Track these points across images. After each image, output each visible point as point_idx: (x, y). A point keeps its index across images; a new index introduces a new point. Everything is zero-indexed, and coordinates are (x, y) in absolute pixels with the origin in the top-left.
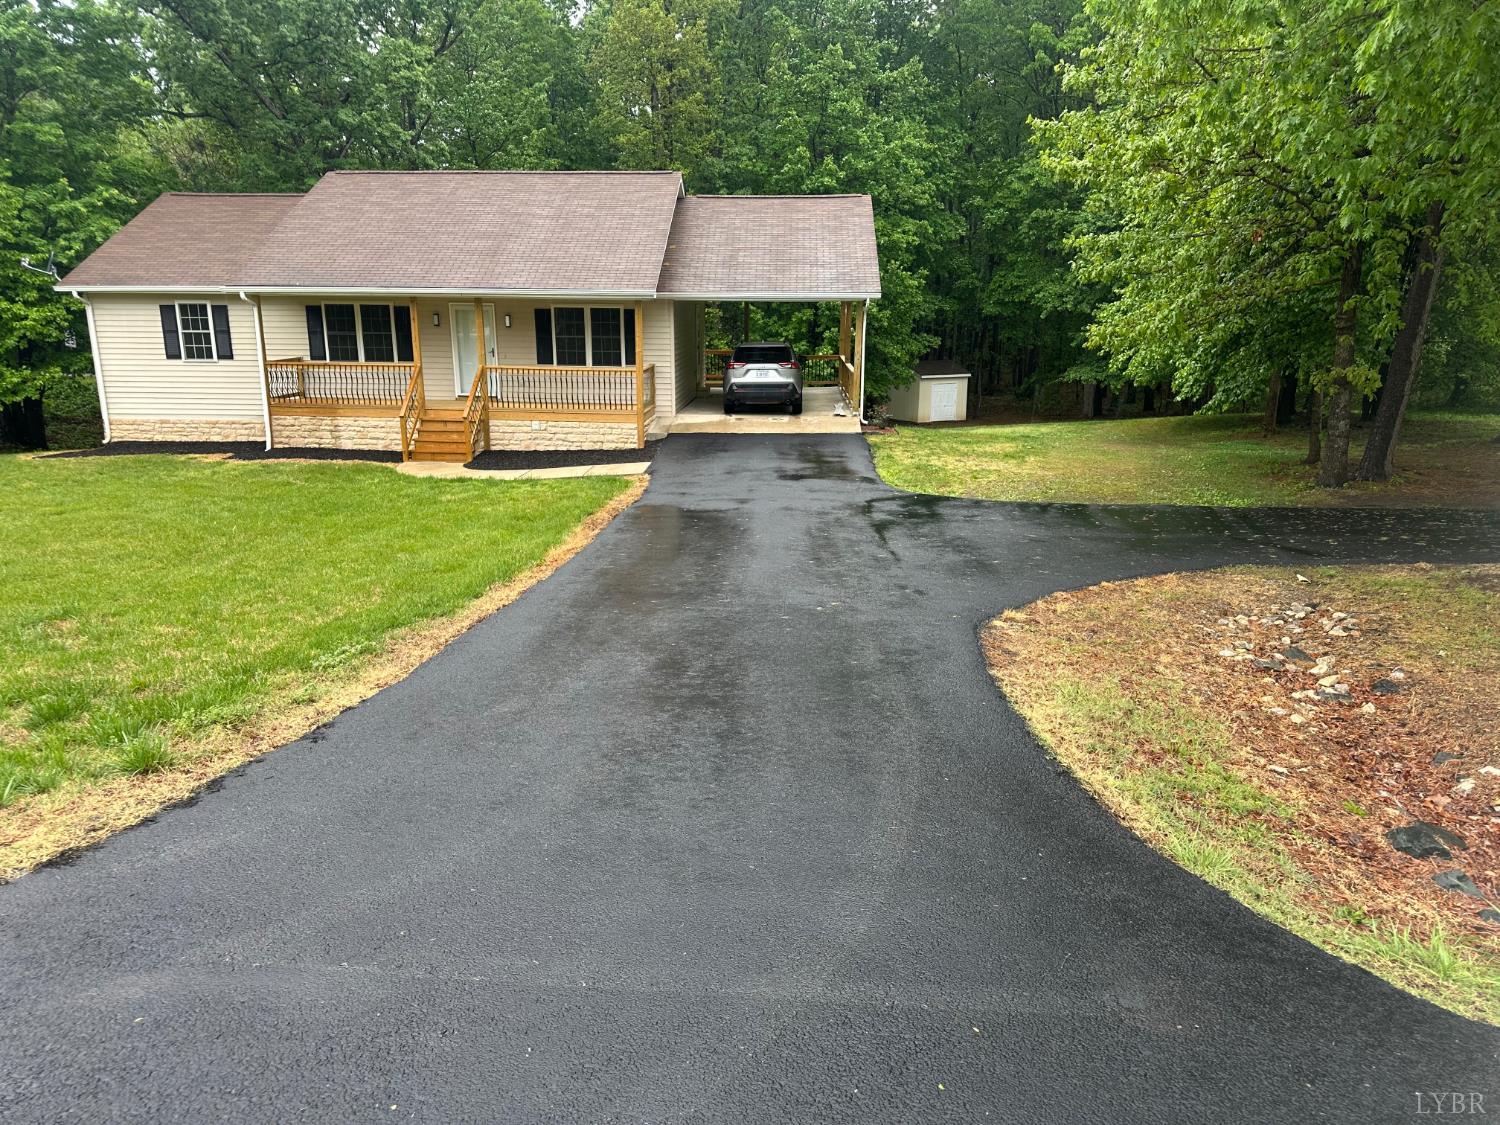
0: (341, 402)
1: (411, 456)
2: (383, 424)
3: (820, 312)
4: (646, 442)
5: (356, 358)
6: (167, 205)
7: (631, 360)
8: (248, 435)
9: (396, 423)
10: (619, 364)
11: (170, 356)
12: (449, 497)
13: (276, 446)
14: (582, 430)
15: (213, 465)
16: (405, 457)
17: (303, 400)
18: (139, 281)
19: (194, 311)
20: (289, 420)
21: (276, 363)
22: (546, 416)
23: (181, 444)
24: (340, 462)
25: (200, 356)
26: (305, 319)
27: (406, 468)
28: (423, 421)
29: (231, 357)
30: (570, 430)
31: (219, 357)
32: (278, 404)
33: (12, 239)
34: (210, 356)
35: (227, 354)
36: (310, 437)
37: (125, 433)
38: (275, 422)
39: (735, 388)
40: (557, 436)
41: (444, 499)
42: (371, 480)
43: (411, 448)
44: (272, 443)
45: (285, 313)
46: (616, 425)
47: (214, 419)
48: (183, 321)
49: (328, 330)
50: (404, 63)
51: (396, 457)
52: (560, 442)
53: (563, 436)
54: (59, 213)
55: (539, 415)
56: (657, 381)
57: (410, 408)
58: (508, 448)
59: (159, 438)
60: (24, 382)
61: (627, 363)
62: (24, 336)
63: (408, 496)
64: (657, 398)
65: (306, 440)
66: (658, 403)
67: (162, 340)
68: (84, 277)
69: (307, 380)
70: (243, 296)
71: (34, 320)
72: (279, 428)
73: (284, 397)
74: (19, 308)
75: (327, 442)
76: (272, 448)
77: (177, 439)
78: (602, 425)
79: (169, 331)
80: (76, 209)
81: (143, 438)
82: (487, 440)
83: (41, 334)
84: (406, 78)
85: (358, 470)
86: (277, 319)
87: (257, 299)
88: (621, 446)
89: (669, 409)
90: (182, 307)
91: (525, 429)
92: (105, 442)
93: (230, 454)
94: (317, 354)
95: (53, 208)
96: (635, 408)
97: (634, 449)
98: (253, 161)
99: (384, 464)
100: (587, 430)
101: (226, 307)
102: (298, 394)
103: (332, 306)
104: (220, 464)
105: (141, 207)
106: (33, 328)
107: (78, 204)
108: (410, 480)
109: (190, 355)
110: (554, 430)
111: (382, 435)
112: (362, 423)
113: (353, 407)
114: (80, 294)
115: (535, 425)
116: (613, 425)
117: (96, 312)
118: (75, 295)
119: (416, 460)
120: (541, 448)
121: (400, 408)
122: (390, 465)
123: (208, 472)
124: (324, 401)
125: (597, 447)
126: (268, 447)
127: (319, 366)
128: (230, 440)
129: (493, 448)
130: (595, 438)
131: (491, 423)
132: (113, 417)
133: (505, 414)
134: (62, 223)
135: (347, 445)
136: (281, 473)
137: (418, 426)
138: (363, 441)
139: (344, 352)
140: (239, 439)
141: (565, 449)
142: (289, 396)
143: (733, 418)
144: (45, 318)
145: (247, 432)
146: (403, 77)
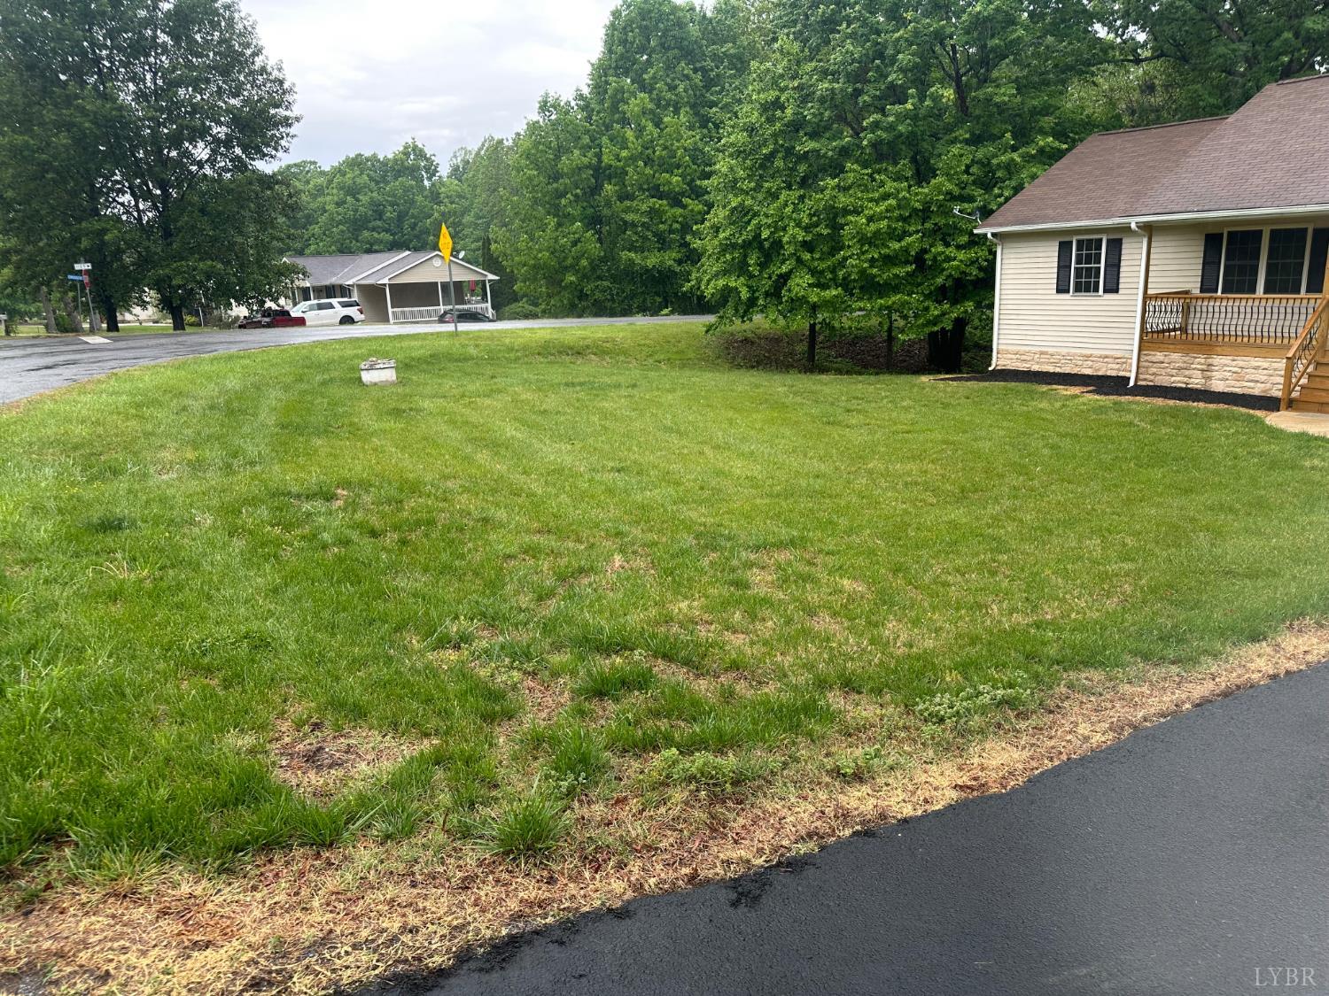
0: (1220, 338)
1: (1291, 404)
2: (1266, 365)
5: (1253, 291)
6: (1093, 146)
8: (1119, 370)
9: (1282, 364)
11: (1059, 291)
12: (1316, 462)
13: (1140, 383)
15: (1068, 398)
16: (1283, 405)
17: (1184, 336)
18: (1045, 220)
19: (1089, 247)
20: (1159, 356)
21: (1156, 297)
23: (1054, 374)
24: (1201, 405)
25: (1087, 290)
26: (1202, 249)
27: (1275, 420)
28: (1318, 364)
29: (1116, 291)
31: (1105, 291)
32: (1151, 338)
33: (956, 191)
34: (1096, 290)
35: (1112, 288)
36: (1177, 375)
37: (1009, 362)
38: (1143, 358)
41: (1307, 464)
42: (1224, 431)
43: (1294, 395)
44: (1137, 380)
45: (1181, 243)
47: (1088, 352)
48: (1077, 255)
49: (1226, 259)
51: (1270, 404)
54: (998, 165)
57: (1304, 348)
59: (1036, 368)
60: (943, 314)
62: (951, 275)
63: (1261, 454)
65: (1173, 379)
67: (1055, 275)
68: (1001, 219)
69: (1192, 315)
70: (1133, 226)
71: (961, 261)
72: (1147, 364)
73: (1158, 332)
74: (951, 251)
75: (1197, 382)
76: (1136, 385)
77: (1051, 369)
79: (1063, 267)
80: (1013, 160)
81: (1023, 367)
83: (964, 272)
85: (1217, 417)
86: (1170, 250)
87: (1149, 230)
90: (1079, 242)
92: (990, 369)
93: (1091, 388)
94: (1208, 286)
95: (995, 161)
98: (1196, 91)
99: (1251, 412)
101: (1121, 240)
102: (1180, 329)
103: (1236, 232)
104: (1076, 396)
105: (1068, 150)
106: (958, 267)
107: (1016, 156)
108: (1275, 433)
109: (1078, 289)
111: (1263, 378)
112: (1241, 364)
113: (1231, 345)
114: (994, 235)
117: (1005, 251)
118: (989, 236)
119: (1297, 410)
121: (1289, 347)
122: (1259, 413)
123: (1058, 405)
124: (1202, 338)
126: (1132, 383)
127: (1210, 298)
128: (1100, 373)
132: (1001, 347)
134: (999, 174)
135: (1218, 386)
136: (1129, 411)
137: (1310, 369)
138: (1238, 384)
139: (1240, 283)
140: (1109, 373)
142: (1169, 330)
144: (970, 259)
145: (1118, 366)
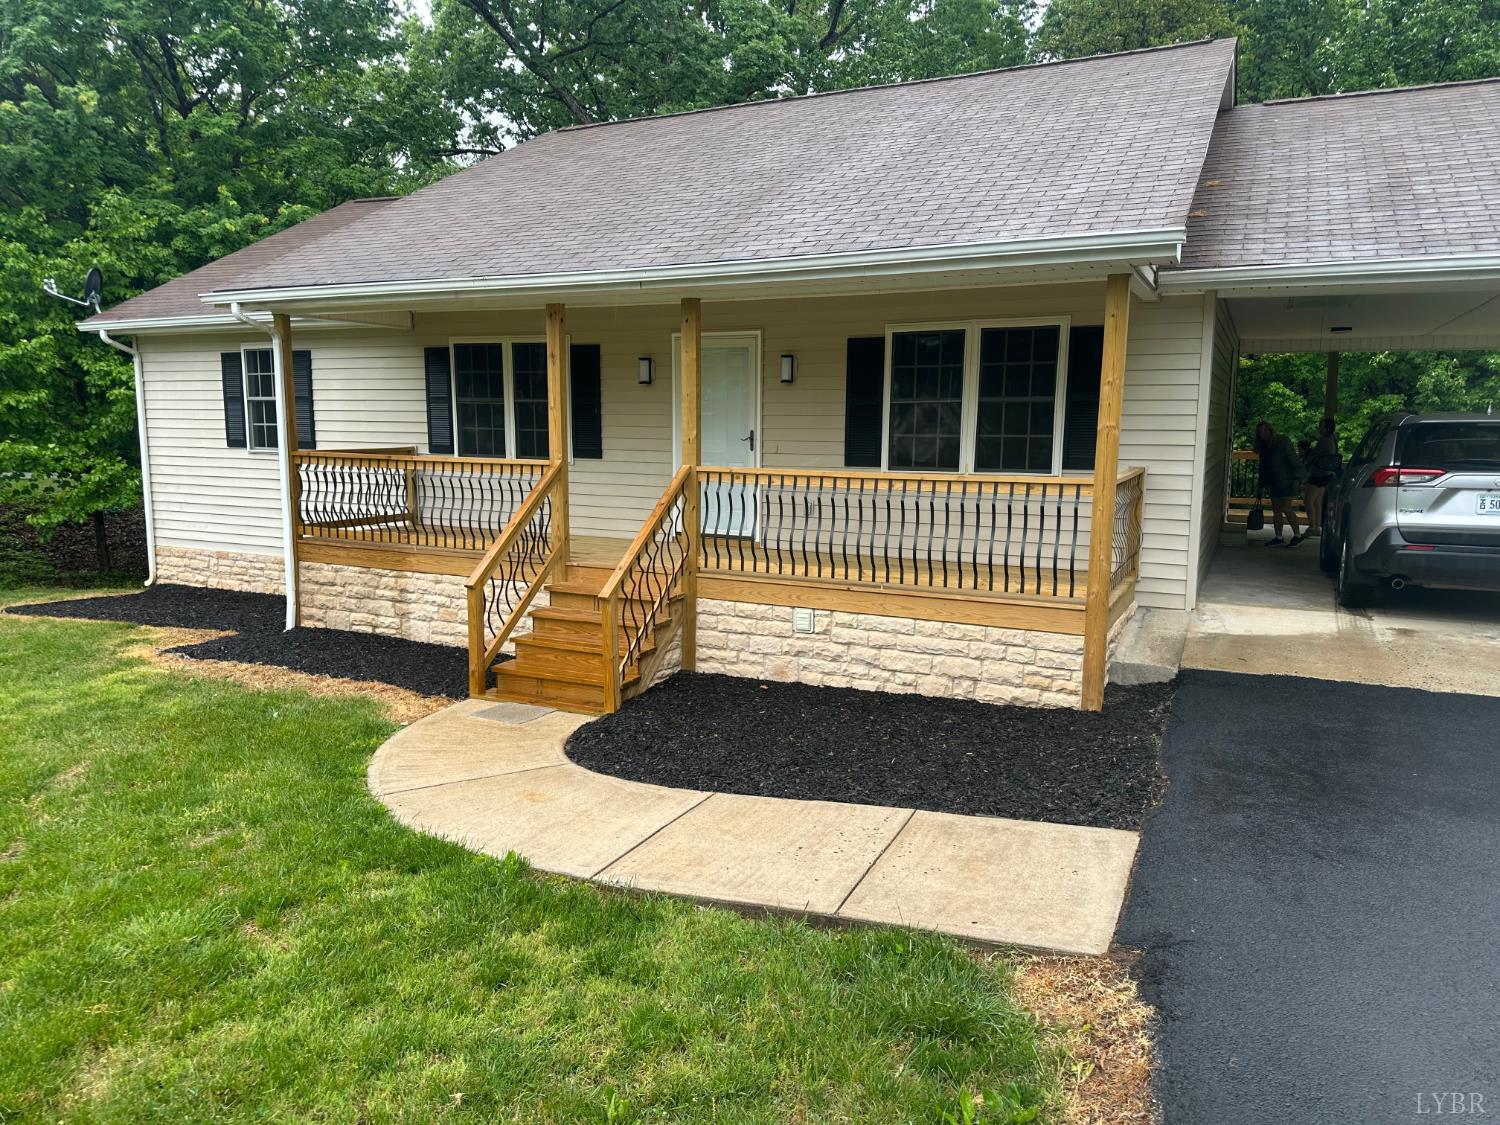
3: (1419, 399)
4: (1112, 689)
5: (502, 451)
7: (1081, 455)
10: (1046, 467)
11: (232, 443)
13: (302, 623)
14: (917, 639)
16: (473, 684)
18: (188, 310)
19: (265, 365)
20: (327, 571)
22: (830, 599)
25: (265, 443)
26: (423, 374)
28: (554, 593)
30: (889, 639)
32: (311, 536)
36: (358, 609)
37: (174, 571)
38: (305, 575)
39: (1397, 540)
40: (855, 651)
44: (298, 617)
45: (393, 363)
46: (1019, 637)
48: (249, 379)
49: (459, 395)
50: (758, 31)
52: (860, 669)
53: (868, 654)
55: (813, 594)
56: (1148, 512)
58: (733, 671)
61: (1067, 465)
64: (1145, 557)
66: (1144, 571)
67: (222, 415)
68: (130, 309)
69: (420, 493)
70: (234, 309)
72: (309, 586)
75: (387, 623)
76: (297, 626)
78: (976, 631)
79: (232, 398)
81: (195, 580)
82: (689, 646)
84: (759, 52)
86: (380, 375)
88: (1028, 696)
89: (1179, 589)
90: (250, 355)
91: (777, 627)
92: (147, 583)
94: (438, 441)
96: (1081, 591)
97: (1069, 711)
100: (936, 643)
101: (309, 352)
109: (255, 441)
110: (846, 634)
112: (448, 588)
115: (802, 617)
116: (1009, 635)
118: (104, 335)
119: (500, 694)
120: (812, 678)
125: (960, 692)
126: (289, 624)
129: (703, 668)
130: (956, 665)
131: (703, 604)
132: (159, 544)
133: (734, 587)
137: (538, 604)
138: (448, 627)
139: (484, 438)
141: (870, 686)
143: (1381, 628)
146: (754, 51)
